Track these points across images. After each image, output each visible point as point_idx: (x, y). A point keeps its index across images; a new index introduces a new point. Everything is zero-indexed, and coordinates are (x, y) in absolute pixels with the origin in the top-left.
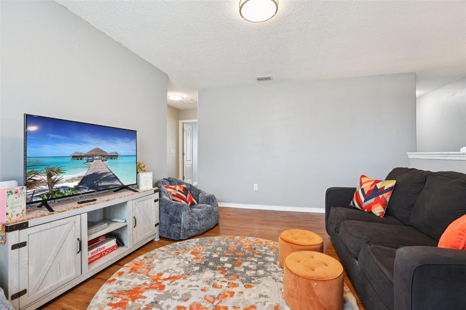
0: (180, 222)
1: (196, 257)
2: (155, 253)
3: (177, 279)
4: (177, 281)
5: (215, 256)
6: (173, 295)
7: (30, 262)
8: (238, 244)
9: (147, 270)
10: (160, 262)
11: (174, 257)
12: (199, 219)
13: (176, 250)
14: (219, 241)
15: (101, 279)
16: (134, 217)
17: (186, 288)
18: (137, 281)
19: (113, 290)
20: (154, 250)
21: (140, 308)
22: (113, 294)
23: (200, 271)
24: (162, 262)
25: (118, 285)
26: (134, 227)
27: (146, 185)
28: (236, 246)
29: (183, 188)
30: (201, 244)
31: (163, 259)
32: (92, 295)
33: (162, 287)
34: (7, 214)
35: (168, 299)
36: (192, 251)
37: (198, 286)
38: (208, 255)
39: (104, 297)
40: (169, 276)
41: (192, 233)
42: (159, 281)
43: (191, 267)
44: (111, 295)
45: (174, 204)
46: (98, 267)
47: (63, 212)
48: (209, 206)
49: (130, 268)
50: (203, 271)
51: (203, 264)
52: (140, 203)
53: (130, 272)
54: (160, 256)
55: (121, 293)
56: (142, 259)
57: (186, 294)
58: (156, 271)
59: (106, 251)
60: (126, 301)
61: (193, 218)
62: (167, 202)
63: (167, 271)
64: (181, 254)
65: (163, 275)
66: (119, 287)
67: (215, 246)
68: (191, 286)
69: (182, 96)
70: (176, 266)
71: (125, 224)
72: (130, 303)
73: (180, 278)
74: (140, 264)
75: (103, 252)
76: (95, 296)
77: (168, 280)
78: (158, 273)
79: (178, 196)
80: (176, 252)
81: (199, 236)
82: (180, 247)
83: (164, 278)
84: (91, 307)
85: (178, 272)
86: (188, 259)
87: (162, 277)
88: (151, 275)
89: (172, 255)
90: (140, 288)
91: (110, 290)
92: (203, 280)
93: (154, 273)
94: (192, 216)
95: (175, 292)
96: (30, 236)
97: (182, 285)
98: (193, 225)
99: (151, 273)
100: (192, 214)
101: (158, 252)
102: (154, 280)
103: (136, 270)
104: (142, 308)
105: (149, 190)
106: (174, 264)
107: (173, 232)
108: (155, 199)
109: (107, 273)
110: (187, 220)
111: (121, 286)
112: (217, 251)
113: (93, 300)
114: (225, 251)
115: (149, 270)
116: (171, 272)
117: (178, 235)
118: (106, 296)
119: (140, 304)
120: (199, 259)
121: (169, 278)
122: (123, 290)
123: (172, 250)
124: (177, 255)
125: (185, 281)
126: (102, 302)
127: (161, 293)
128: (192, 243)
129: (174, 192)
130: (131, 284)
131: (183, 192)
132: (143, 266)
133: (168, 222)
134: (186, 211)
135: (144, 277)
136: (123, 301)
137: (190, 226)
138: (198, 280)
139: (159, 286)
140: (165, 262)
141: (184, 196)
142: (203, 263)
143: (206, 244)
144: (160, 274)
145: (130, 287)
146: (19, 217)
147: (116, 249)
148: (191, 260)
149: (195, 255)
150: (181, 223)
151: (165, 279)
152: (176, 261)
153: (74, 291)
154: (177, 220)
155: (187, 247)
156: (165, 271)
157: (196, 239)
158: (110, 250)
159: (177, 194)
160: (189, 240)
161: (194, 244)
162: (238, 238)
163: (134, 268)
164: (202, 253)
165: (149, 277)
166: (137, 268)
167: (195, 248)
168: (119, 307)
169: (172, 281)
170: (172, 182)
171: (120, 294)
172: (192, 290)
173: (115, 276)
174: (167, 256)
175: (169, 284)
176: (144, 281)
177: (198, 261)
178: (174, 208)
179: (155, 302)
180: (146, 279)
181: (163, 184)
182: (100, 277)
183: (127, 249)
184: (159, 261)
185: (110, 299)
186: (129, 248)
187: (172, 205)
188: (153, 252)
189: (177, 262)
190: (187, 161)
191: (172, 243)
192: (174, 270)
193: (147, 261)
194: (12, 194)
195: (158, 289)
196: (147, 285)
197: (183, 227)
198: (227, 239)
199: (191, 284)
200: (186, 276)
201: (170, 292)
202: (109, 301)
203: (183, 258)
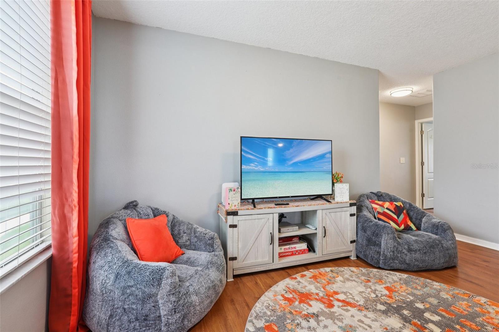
0: (379, 245)
1: (389, 295)
2: (343, 271)
3: (351, 306)
4: (349, 308)
5: (420, 306)
6: (337, 319)
7: (239, 240)
8: (477, 309)
9: (326, 283)
10: (343, 281)
11: (361, 284)
12: (410, 250)
13: (368, 276)
14: (439, 291)
15: (288, 273)
16: (324, 227)
17: (354, 321)
18: (312, 288)
19: (291, 286)
20: (344, 267)
21: (301, 312)
22: (289, 289)
23: (385, 312)
24: (345, 283)
25: (297, 284)
26: (324, 237)
27: (341, 196)
28: (469, 310)
29: (395, 206)
30: (406, 283)
31: (348, 280)
32: (276, 282)
33: (331, 306)
34: (229, 204)
35: (330, 319)
36: (388, 287)
37: (370, 327)
38: (408, 300)
39: (282, 288)
40: (344, 299)
41: (397, 265)
42: (332, 298)
43: (375, 303)
44: (287, 289)
45: (374, 222)
46: (287, 262)
47: (261, 209)
48: (434, 236)
49: (312, 274)
50: (389, 314)
51: (393, 307)
52: (332, 214)
53: (310, 278)
54: (347, 276)
55: (295, 291)
56: (327, 271)
57: (351, 326)
58: (334, 288)
59: (297, 251)
60: (294, 300)
61: (398, 246)
62: (366, 219)
63: (345, 293)
64: (372, 283)
65: (339, 295)
66: (296, 286)
67: (428, 294)
68: (362, 322)
69: (411, 89)
70: (358, 293)
71: (315, 232)
72: (297, 303)
73: (354, 307)
74: (323, 275)
75: (295, 251)
76: (277, 284)
77: (341, 303)
78: (335, 290)
79: (384, 214)
80: (367, 278)
81: (410, 273)
82: (374, 276)
83: (338, 298)
84: (271, 290)
85: (356, 300)
86: (377, 292)
87: (336, 296)
88: (327, 290)
89: (361, 280)
90: (311, 296)
91: (289, 285)
92: (381, 324)
93: (331, 289)
94: (397, 243)
95: (341, 317)
96: (239, 222)
97: (352, 315)
98: (399, 255)
99: (328, 288)
100: (399, 240)
101: (347, 271)
102: (327, 295)
103: (316, 279)
104: (303, 313)
105: (344, 203)
106: (357, 291)
107: (370, 256)
108: (351, 213)
109: (294, 270)
110: (389, 246)
111: (298, 286)
112: (427, 302)
113: (275, 286)
114: (441, 308)
115: (329, 283)
116: (349, 297)
117: (376, 261)
118: (284, 288)
119: (304, 309)
120: (392, 299)
121: (343, 301)
122: (298, 290)
123: (363, 274)
124: (367, 282)
125: (359, 313)
126: (279, 291)
127: (326, 310)
128: (394, 277)
129: (380, 209)
130: (307, 288)
131: (394, 211)
132: (325, 278)
133: (364, 242)
134: (388, 234)
135: (319, 288)
136: (292, 299)
137: (394, 255)
138: (376, 320)
139: (328, 303)
140: (348, 284)
141: (395, 217)
142: (395, 306)
143: (415, 285)
144: (336, 293)
145: (304, 291)
146: (236, 207)
147: (306, 253)
148: (379, 295)
149: (389, 292)
150: (380, 248)
151: (338, 300)
152: (361, 287)
153: (268, 274)
154: (375, 242)
155: (384, 279)
156: (343, 292)
157: (403, 275)
158: (301, 252)
159: (384, 212)
160: (391, 272)
161: (395, 278)
162: (483, 300)
163: (316, 276)
164: (401, 293)
165: (324, 290)
166: (319, 277)
167: (394, 284)
168: (288, 301)
169: (344, 306)
170: (381, 197)
171: (293, 292)
172: (360, 326)
173: (298, 276)
174: (354, 278)
175: (339, 307)
176: (317, 291)
177: (388, 300)
178: (373, 228)
179: (317, 315)
180: (320, 290)
181: (367, 198)
182: (288, 272)
183: (316, 256)
184: (343, 279)
185: (285, 292)
186: (318, 256)
187: (371, 224)
188: (341, 269)
189: (362, 289)
190: (428, 173)
191: (367, 268)
192: (353, 297)
193: (331, 275)
194: (231, 191)
195: (326, 305)
196: (318, 297)
197: (384, 254)
198: (458, 294)
199: (363, 320)
200: (364, 309)
201: (336, 315)
202: (284, 292)
203: (371, 288)
